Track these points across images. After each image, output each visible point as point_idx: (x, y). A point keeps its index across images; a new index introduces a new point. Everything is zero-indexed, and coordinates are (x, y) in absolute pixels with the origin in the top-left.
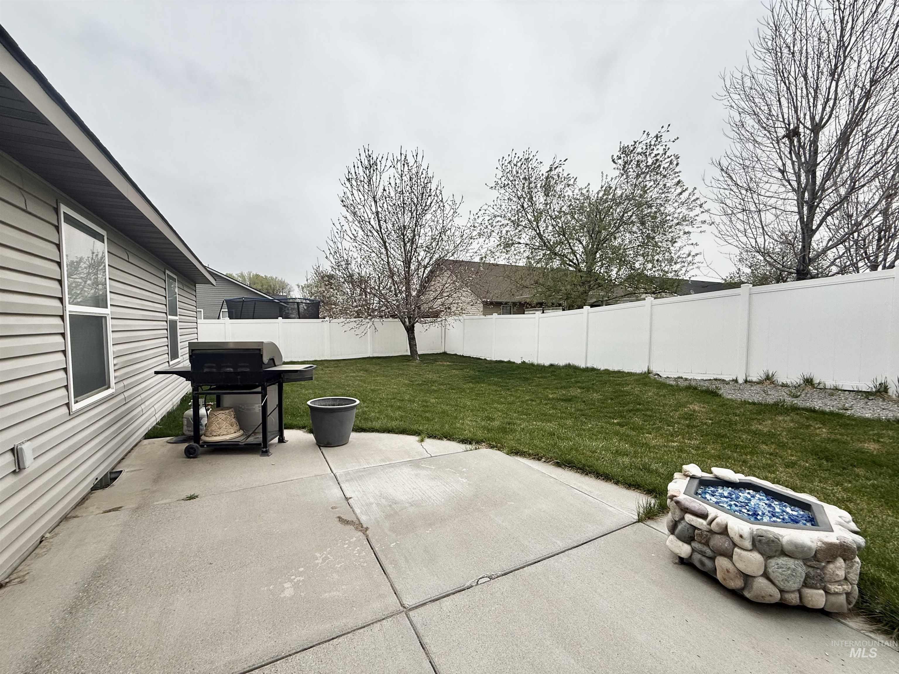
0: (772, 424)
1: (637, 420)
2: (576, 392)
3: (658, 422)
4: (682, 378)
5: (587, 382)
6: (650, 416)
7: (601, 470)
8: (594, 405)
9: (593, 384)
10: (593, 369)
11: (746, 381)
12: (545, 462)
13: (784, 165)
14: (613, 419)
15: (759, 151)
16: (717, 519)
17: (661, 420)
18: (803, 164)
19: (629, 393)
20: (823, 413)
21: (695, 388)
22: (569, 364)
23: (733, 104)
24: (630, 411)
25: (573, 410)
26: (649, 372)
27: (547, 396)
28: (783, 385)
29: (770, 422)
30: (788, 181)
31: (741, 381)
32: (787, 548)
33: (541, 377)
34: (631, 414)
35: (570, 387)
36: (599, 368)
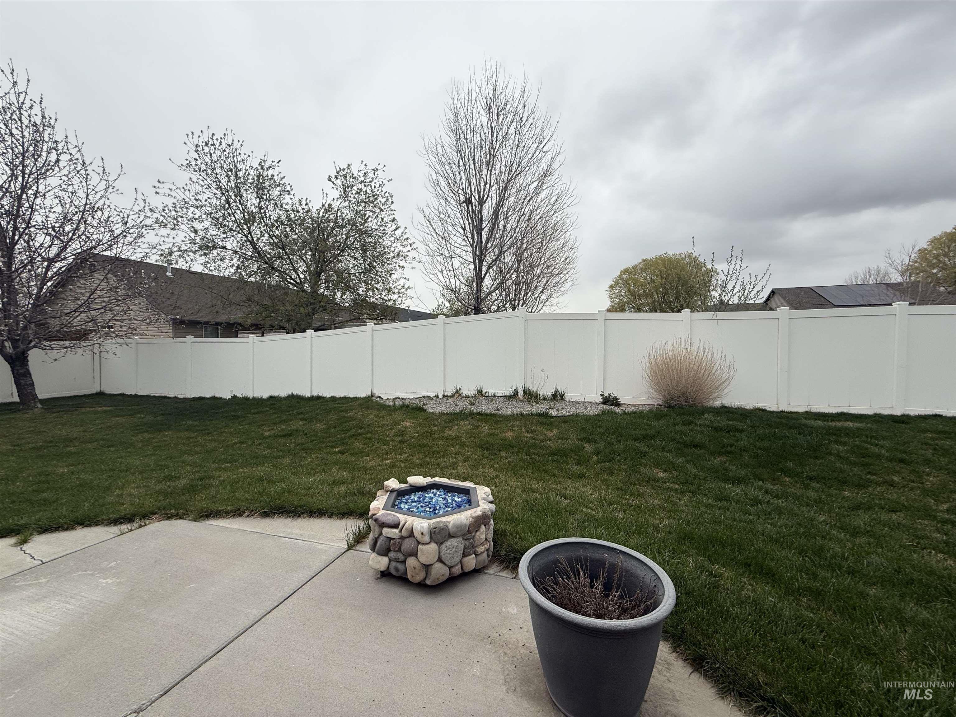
0: (457, 429)
1: (358, 445)
2: (297, 424)
3: (376, 443)
4: (399, 398)
5: (311, 412)
6: (370, 439)
7: (315, 507)
8: (316, 435)
9: (317, 414)
10: (319, 398)
11: (444, 396)
12: (248, 516)
13: (464, 224)
14: (335, 448)
15: (448, 208)
16: (406, 525)
17: (379, 440)
18: (475, 226)
19: (352, 419)
20: (486, 415)
21: (408, 406)
22: (293, 394)
23: (431, 164)
24: (352, 436)
25: (292, 446)
26: (372, 395)
27: (262, 435)
28: (467, 397)
29: (456, 427)
30: (467, 237)
31: (440, 396)
32: (452, 530)
33: (257, 413)
34: (353, 440)
35: (291, 420)
36: (325, 396)
